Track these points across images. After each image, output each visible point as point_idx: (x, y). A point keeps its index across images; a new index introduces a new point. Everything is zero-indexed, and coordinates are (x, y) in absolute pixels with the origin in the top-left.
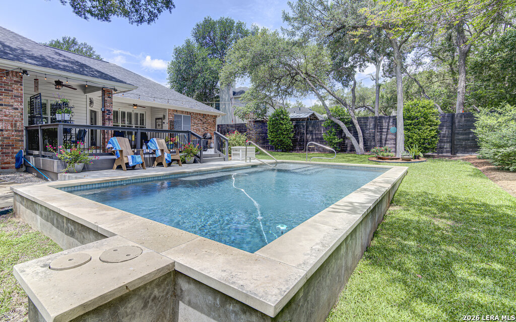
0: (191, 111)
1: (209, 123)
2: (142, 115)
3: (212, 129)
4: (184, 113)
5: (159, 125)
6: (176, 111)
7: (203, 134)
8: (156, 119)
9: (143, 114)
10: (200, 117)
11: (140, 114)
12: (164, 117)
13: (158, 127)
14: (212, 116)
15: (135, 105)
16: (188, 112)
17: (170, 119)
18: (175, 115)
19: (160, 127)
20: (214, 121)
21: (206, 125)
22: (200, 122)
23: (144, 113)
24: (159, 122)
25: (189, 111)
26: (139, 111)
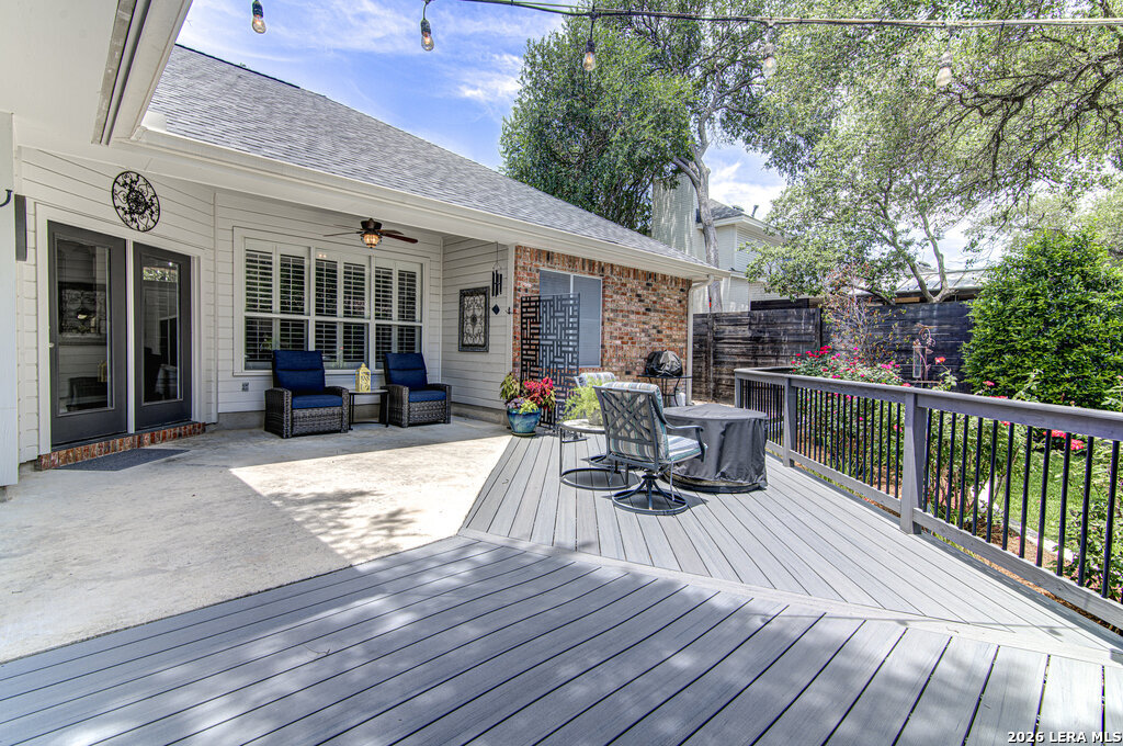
0: (605, 259)
1: (666, 310)
2: (408, 279)
3: (676, 335)
4: (579, 264)
5: (474, 319)
6: (549, 256)
7: (645, 355)
8: (464, 294)
9: (412, 276)
10: (632, 283)
11: (401, 274)
12: (497, 280)
13: (469, 327)
14: (676, 280)
15: (370, 227)
16: (592, 263)
17: (522, 294)
18: (544, 275)
19: (479, 327)
20: (684, 302)
21: (654, 318)
22: (636, 306)
23: (415, 268)
24: (475, 306)
25: (597, 258)
26: (393, 257)
